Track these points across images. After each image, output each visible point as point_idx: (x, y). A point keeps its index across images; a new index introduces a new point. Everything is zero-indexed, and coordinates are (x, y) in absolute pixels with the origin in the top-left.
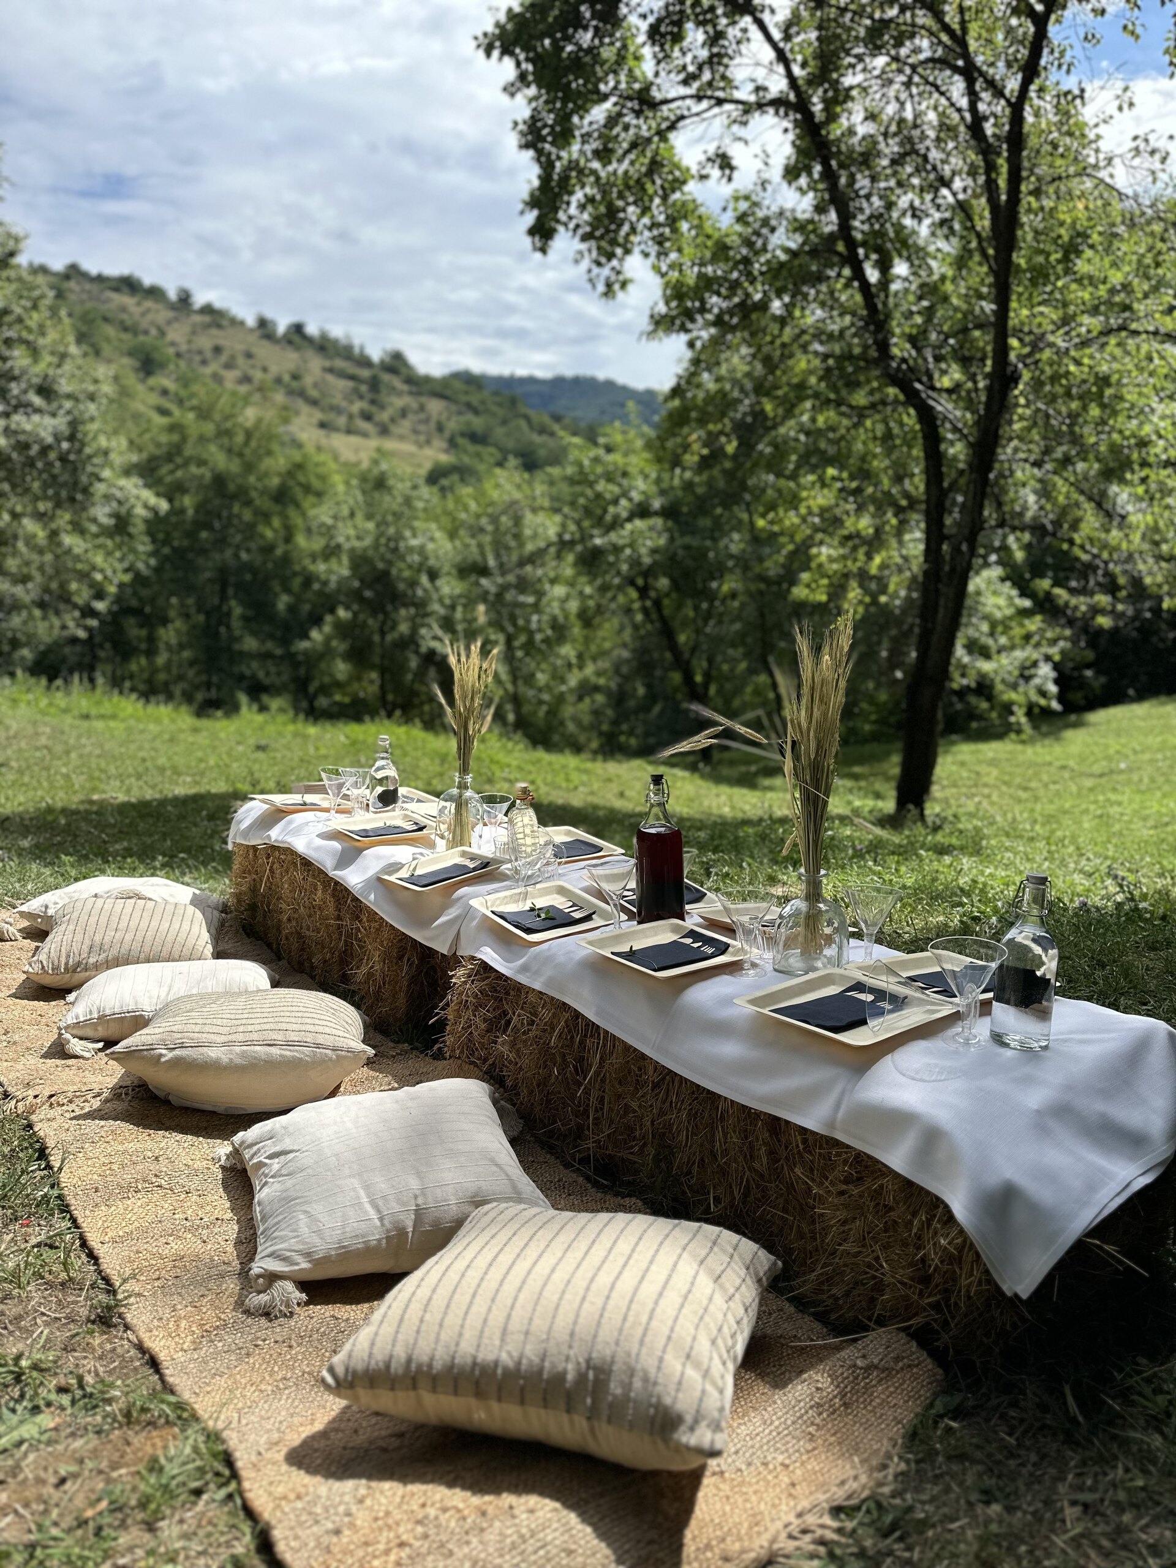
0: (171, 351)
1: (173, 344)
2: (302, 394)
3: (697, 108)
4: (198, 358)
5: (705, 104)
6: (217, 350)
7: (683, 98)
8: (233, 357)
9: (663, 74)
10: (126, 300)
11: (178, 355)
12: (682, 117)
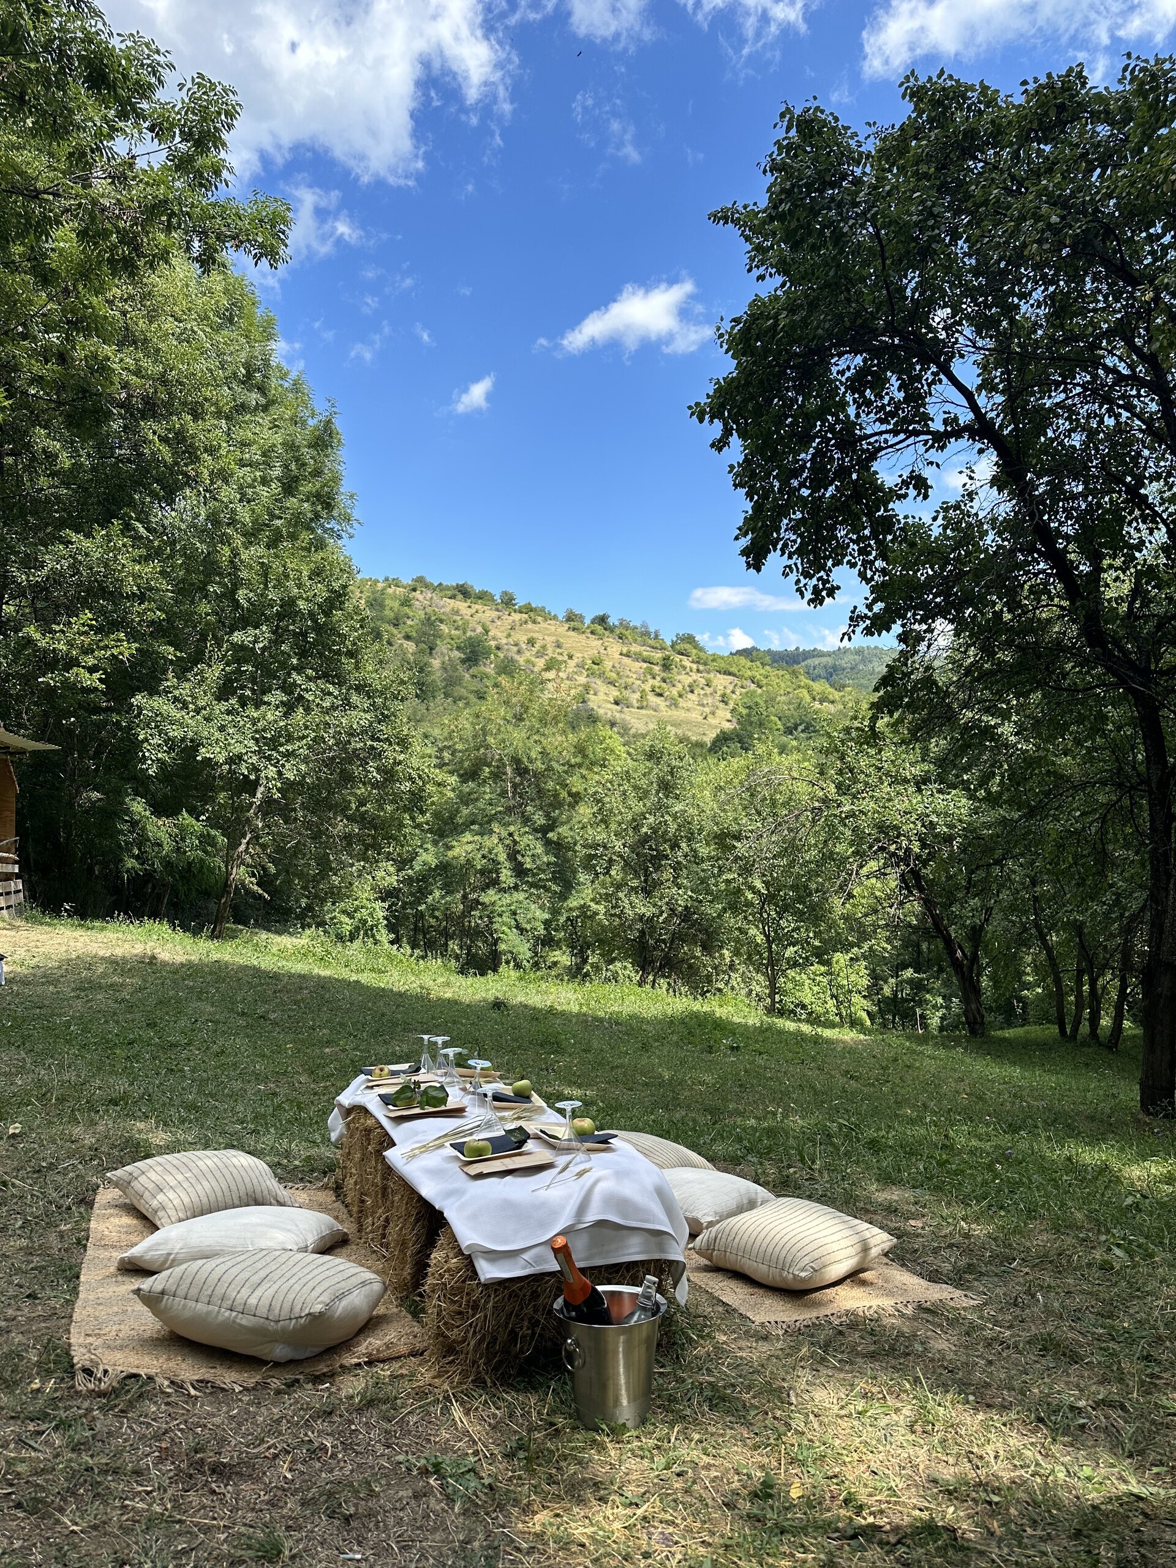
0: (493, 643)
1: (494, 639)
2: (601, 675)
3: (892, 440)
4: (515, 649)
5: (902, 436)
6: (531, 642)
7: (881, 433)
8: (544, 647)
9: (863, 415)
10: (461, 605)
11: (498, 648)
12: (881, 449)
